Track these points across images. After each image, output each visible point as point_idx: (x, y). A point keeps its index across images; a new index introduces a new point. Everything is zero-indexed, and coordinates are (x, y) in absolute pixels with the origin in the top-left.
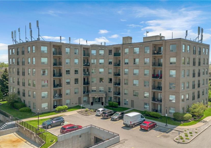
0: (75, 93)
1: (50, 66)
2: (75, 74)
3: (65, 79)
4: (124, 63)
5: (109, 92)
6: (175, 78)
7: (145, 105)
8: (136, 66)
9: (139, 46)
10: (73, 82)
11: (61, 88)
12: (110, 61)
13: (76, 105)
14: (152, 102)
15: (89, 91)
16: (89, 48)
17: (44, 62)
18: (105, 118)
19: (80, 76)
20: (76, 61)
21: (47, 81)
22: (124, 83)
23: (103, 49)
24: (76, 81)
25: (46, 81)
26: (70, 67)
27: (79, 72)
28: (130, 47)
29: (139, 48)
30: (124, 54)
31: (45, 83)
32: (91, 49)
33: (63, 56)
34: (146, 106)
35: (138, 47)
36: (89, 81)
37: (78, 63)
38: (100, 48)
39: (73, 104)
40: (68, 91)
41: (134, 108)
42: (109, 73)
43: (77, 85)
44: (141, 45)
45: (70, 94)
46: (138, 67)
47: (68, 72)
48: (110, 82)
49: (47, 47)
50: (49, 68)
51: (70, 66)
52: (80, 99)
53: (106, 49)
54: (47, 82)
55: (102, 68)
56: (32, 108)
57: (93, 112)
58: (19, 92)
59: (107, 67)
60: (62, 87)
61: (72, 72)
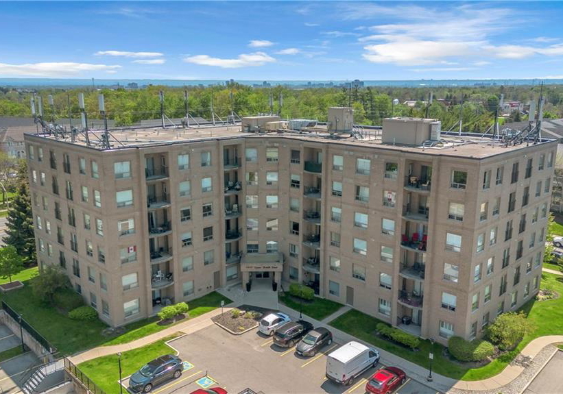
0: (206, 263)
1: (141, 210)
2: (205, 218)
3: (178, 231)
4: (330, 192)
6: (459, 254)
7: (382, 303)
8: (361, 206)
9: (371, 156)
10: (198, 238)
11: (171, 258)
12: (295, 177)
13: (208, 293)
14: (398, 303)
15: (242, 251)
16: (240, 145)
17: (124, 203)
19: (217, 221)
20: (207, 183)
21: (135, 247)
22: (328, 242)
23: (276, 145)
24: (208, 233)
25: (132, 247)
26: (191, 202)
27: (215, 211)
28: (346, 153)
29: (369, 161)
30: (330, 167)
31: (129, 252)
33: (172, 179)
34: (382, 306)
36: (239, 228)
37: (212, 187)
38: (269, 143)
39: (200, 290)
40: (187, 263)
42: (292, 209)
43: (209, 242)
45: (193, 269)
46: (365, 209)
47: (186, 214)
48: (293, 232)
49: (130, 161)
50: (138, 213)
51: (191, 200)
52: (217, 275)
53: (285, 146)
54: (135, 250)
55: (274, 195)
56: (99, 309)
57: (251, 320)
58: (63, 262)
59: (285, 193)
60: (171, 255)
61: (197, 213)
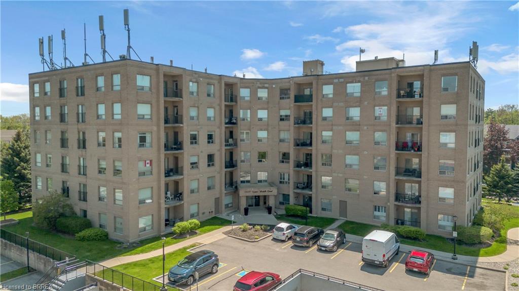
0: (209, 188)
1: (158, 126)
2: (209, 144)
3: (189, 155)
4: (320, 119)
5: (281, 182)
6: (454, 150)
7: (376, 210)
8: (353, 125)
9: (362, 79)
10: (203, 162)
11: (181, 177)
12: (283, 113)
13: (211, 217)
14: (395, 204)
15: (236, 182)
16: (236, 84)
17: (144, 115)
18: (302, 247)
19: (219, 149)
20: (211, 113)
21: (151, 161)
22: (320, 163)
23: (266, 85)
24: (211, 158)
25: (149, 162)
26: (198, 127)
27: (217, 139)
28: (336, 81)
29: (359, 84)
30: (320, 97)
31: (145, 166)
32: (239, 85)
33: (186, 100)
34: (377, 213)
35: (359, 82)
36: (234, 159)
37: (214, 117)
38: (260, 83)
39: (203, 213)
40: (194, 185)
41: (347, 218)
42: (281, 141)
43: (212, 168)
44: (366, 78)
45: (198, 192)
47: (194, 138)
48: (283, 162)
49: (151, 76)
50: (155, 128)
51: (199, 125)
53: (274, 86)
54: (151, 165)
55: (264, 130)
56: (109, 229)
57: (261, 232)
58: (66, 191)
60: (182, 174)
61: (202, 139)
